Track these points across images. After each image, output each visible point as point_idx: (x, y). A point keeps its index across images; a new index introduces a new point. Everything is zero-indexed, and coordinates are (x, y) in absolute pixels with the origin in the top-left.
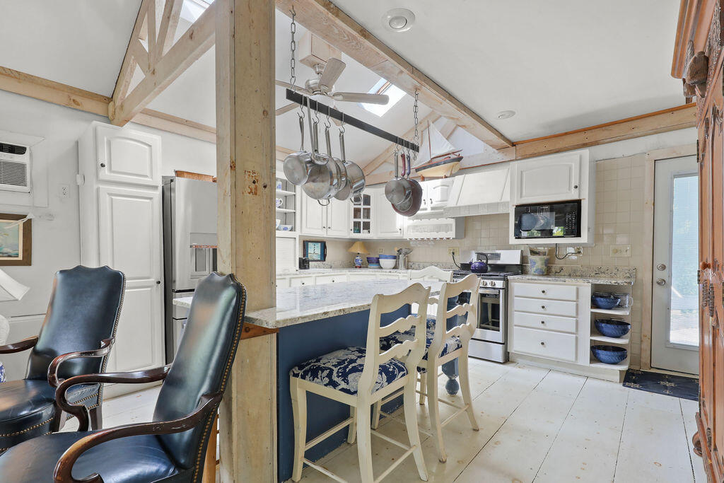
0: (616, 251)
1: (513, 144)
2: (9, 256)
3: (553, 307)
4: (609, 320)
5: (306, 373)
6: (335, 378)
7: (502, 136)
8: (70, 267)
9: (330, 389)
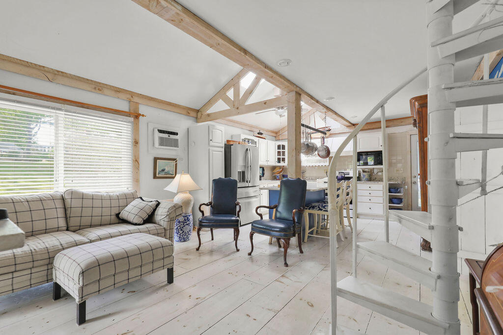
0: (397, 170)
1: (354, 125)
3: (374, 193)
4: (396, 198)
5: (310, 208)
6: (321, 207)
7: (350, 123)
8: (217, 178)
9: (320, 211)
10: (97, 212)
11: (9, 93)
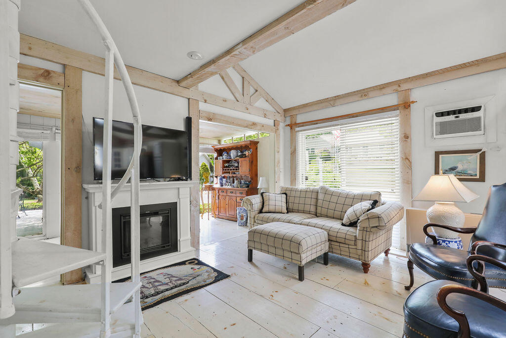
2: (472, 176)
10: (332, 206)
11: (315, 124)
